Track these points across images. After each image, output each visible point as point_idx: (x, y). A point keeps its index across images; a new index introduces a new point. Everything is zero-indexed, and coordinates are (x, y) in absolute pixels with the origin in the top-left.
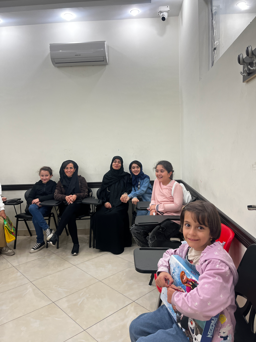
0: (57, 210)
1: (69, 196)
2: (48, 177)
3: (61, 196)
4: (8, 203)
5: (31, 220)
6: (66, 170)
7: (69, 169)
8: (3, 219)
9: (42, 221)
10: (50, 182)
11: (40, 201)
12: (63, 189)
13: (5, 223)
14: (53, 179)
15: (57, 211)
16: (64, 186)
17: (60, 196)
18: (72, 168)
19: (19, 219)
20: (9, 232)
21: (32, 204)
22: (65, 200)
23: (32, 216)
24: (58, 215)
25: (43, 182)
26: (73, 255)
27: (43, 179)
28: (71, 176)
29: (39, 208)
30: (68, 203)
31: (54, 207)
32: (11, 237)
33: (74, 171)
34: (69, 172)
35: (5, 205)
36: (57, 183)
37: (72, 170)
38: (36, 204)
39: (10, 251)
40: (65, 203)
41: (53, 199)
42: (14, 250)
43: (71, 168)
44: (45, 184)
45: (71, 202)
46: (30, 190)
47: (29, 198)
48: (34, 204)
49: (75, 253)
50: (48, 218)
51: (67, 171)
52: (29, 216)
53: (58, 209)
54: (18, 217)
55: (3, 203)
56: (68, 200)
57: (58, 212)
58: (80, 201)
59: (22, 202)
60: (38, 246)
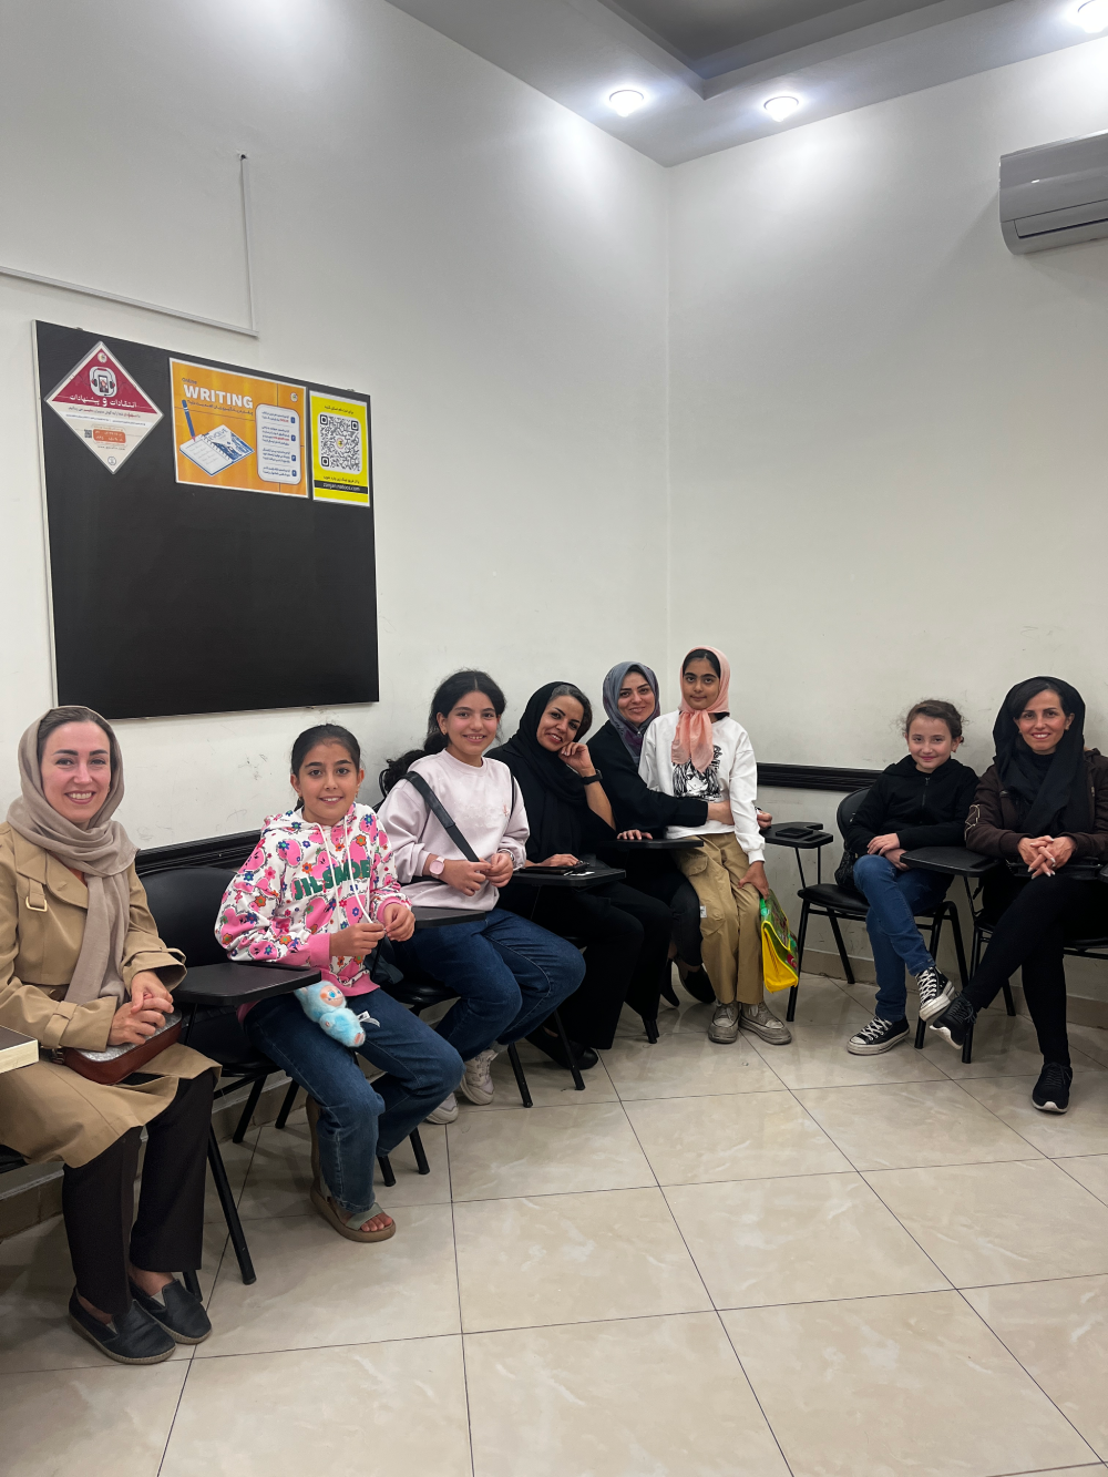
0: (972, 894)
1: (1037, 841)
2: (940, 747)
3: (997, 837)
4: (777, 835)
5: (863, 919)
6: (1025, 725)
7: (1040, 716)
8: (756, 895)
9: (904, 933)
10: (951, 768)
11: (903, 845)
12: (1007, 807)
13: (765, 912)
14: (962, 755)
15: (974, 897)
16: (1014, 793)
17: (995, 834)
18: (1056, 714)
19: (813, 906)
20: (778, 953)
21: (870, 852)
22: (1017, 856)
23: (863, 900)
24: (974, 917)
25: (918, 768)
26: (1039, 1107)
27: (921, 754)
28: (1051, 752)
29: (899, 872)
30: (1030, 869)
31: (958, 880)
32: (781, 973)
33: (1067, 728)
34: (1041, 729)
35: (766, 841)
36: (979, 774)
37: (1058, 722)
38: (883, 855)
39: (774, 1023)
40: (1015, 869)
41: (957, 841)
42: (787, 1024)
43: (1049, 713)
44: (928, 775)
45: (1044, 866)
46: (863, 793)
47: (857, 828)
48: (877, 853)
49: (1050, 1105)
50: (929, 921)
51: (1031, 728)
52: (855, 903)
53: (977, 891)
54: (809, 895)
55: (761, 832)
56: (1032, 859)
57: (979, 905)
58: (1091, 869)
59: (830, 839)
60: (883, 1029)
